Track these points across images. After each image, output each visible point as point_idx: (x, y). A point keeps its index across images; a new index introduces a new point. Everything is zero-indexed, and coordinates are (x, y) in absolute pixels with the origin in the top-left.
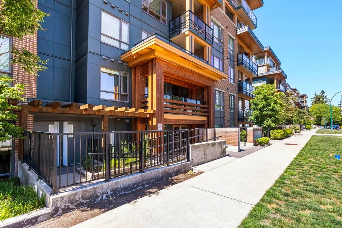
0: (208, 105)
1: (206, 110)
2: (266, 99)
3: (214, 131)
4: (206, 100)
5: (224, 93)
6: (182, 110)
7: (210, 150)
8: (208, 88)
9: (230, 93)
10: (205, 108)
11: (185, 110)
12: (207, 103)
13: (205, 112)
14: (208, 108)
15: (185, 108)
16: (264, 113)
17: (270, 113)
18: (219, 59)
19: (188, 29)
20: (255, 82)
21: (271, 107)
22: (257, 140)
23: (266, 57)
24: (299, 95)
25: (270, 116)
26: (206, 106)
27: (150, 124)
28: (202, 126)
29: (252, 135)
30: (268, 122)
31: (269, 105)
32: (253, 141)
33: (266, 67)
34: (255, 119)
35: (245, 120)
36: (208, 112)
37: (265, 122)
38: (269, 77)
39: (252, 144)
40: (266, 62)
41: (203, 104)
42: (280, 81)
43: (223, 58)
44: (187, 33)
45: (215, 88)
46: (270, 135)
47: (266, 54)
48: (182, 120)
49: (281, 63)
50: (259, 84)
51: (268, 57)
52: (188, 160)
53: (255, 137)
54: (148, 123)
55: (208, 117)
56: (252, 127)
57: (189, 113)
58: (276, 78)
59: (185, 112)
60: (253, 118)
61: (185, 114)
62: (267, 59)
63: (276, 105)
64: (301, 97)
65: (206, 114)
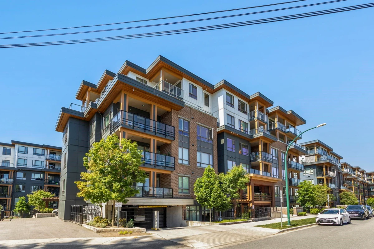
0: (271, 195)
1: (270, 198)
2: (306, 191)
3: (277, 209)
4: (270, 193)
5: (279, 187)
6: (260, 199)
7: (277, 214)
8: (271, 187)
9: (283, 186)
10: (270, 197)
11: (261, 199)
12: (270, 194)
13: (270, 199)
14: (271, 197)
15: (261, 198)
16: (306, 198)
17: (309, 199)
18: (276, 168)
19: (261, 160)
20: (306, 169)
21: (308, 195)
22: (299, 213)
23: (315, 148)
24: (365, 172)
25: (309, 201)
26: (271, 196)
27: (249, 206)
28: (269, 206)
29: (296, 211)
30: (308, 204)
31: (308, 194)
32: (296, 214)
33: (316, 156)
34: (300, 202)
35: (294, 203)
36: (271, 199)
37: (306, 204)
38: (319, 165)
39: (296, 215)
40: (315, 152)
41: (269, 195)
42: (330, 168)
43: (278, 166)
44: (260, 162)
45: (275, 185)
46: (310, 212)
47: (316, 145)
48: (260, 204)
49: (333, 149)
50: (310, 171)
51: (317, 148)
52: (271, 216)
53: (297, 212)
54: (248, 205)
55: (271, 201)
56: (295, 207)
57: (263, 200)
58: (324, 166)
59: (261, 200)
60: (299, 201)
61: (261, 201)
62: (317, 150)
63: (311, 195)
64: (368, 174)
65: (270, 200)
